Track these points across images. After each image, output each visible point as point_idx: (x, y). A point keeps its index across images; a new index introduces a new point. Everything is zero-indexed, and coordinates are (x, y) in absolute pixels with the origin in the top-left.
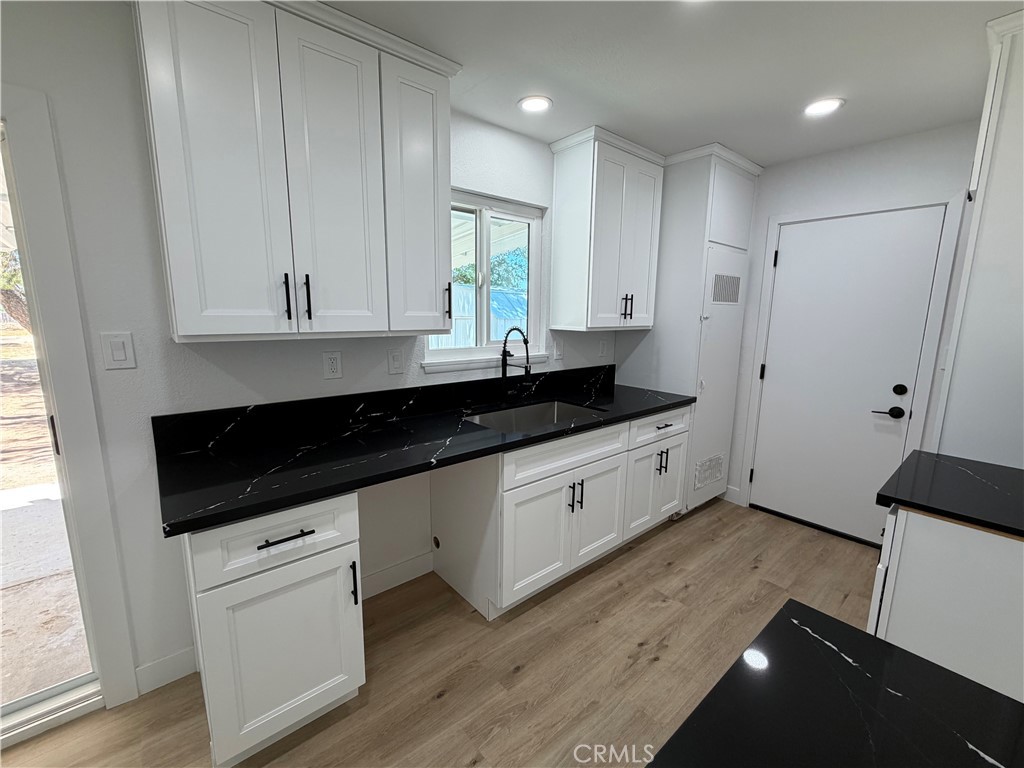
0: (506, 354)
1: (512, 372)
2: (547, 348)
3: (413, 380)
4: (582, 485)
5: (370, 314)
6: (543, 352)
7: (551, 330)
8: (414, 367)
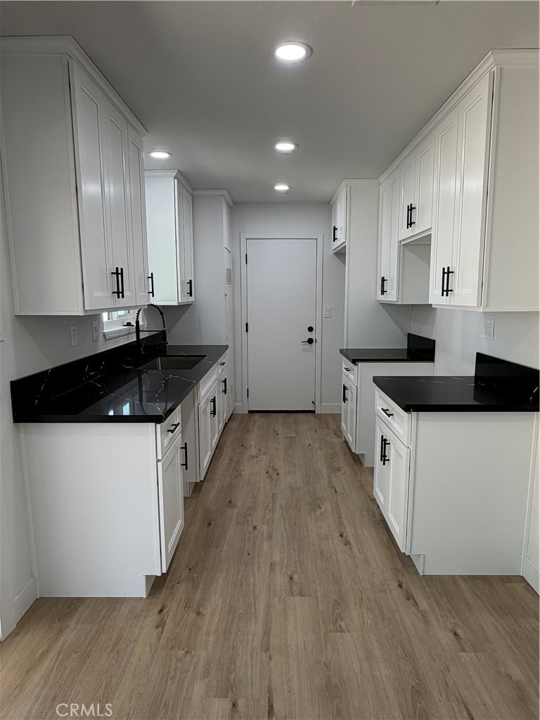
2: (143, 319)
4: (214, 400)
5: (130, 294)
8: (101, 336)
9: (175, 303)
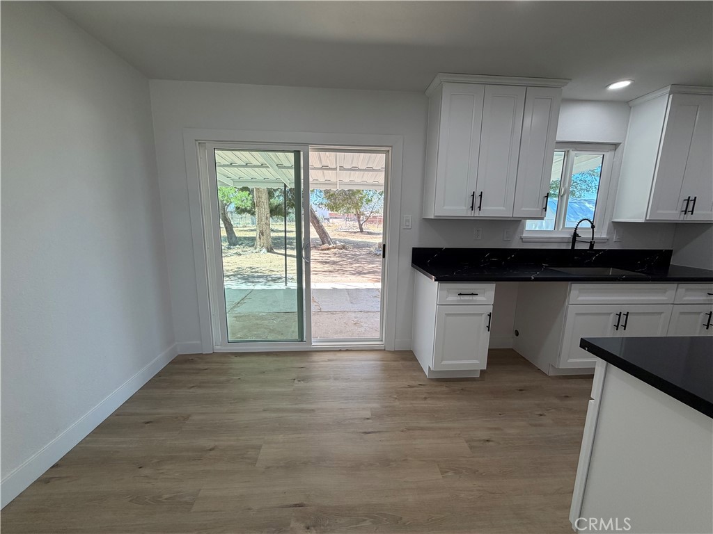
0: (575, 235)
1: (578, 246)
2: (608, 233)
3: (516, 245)
4: (627, 315)
5: (504, 209)
6: (604, 236)
7: (613, 222)
8: (517, 238)
9: (642, 220)
